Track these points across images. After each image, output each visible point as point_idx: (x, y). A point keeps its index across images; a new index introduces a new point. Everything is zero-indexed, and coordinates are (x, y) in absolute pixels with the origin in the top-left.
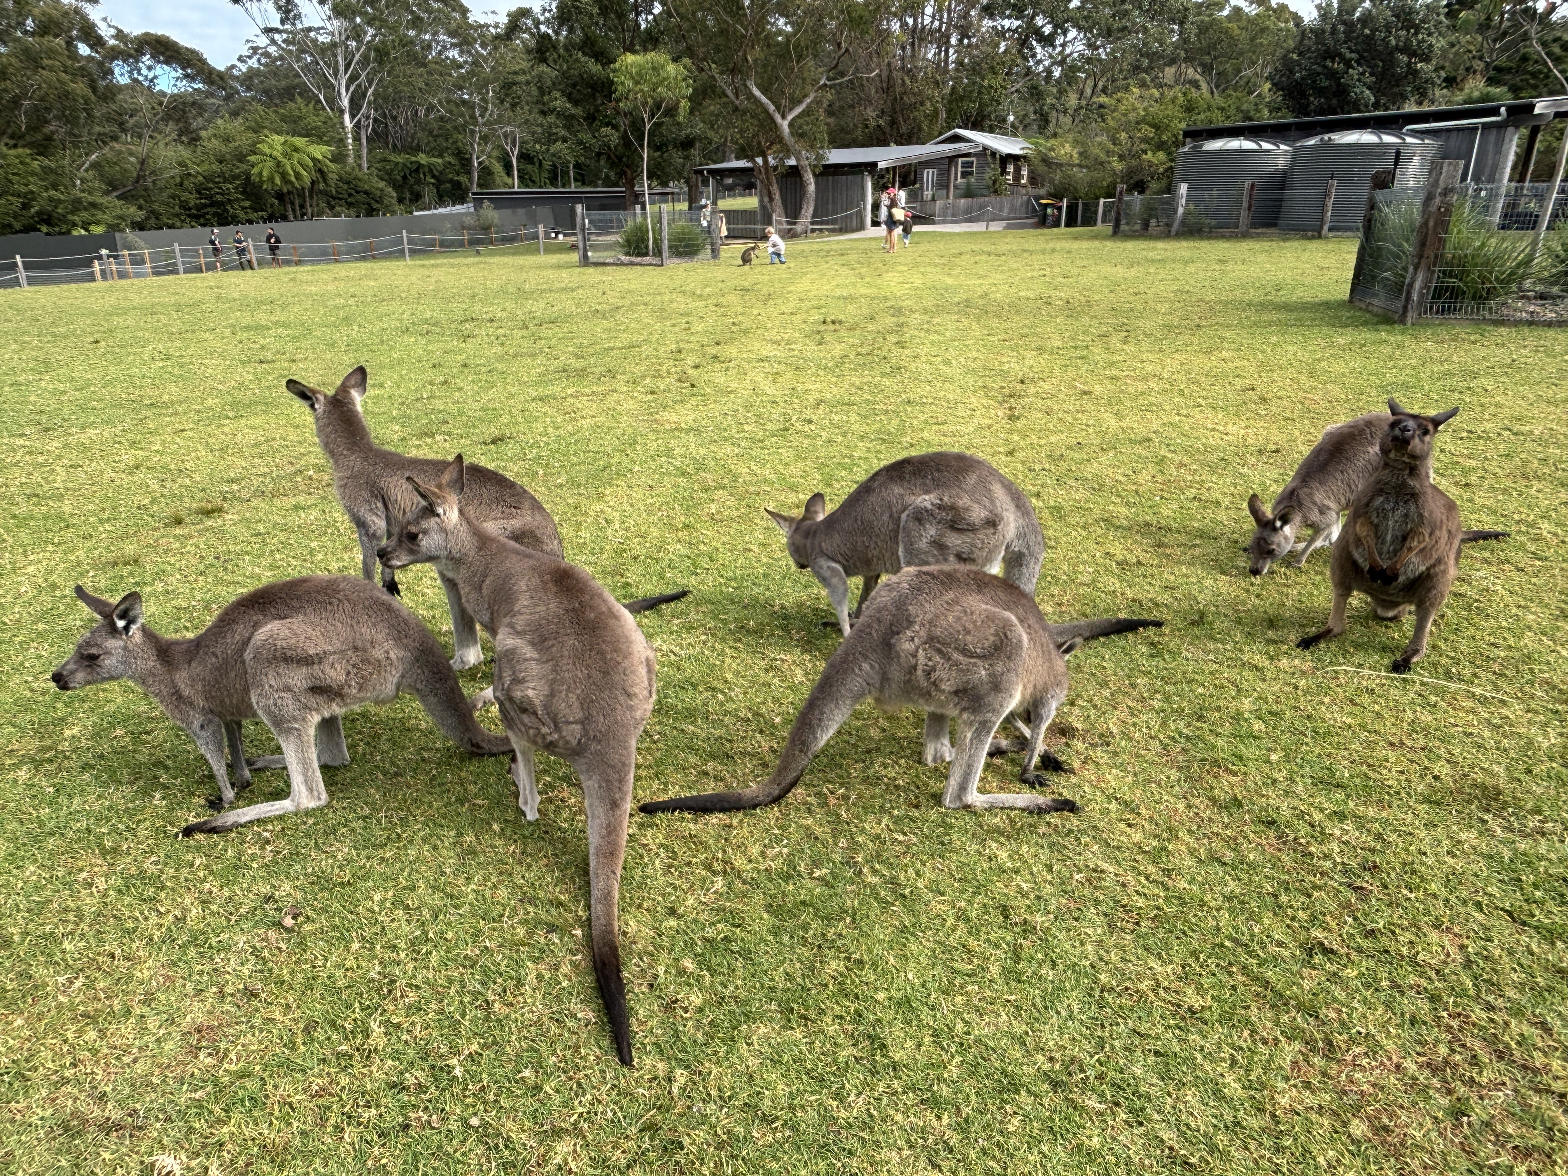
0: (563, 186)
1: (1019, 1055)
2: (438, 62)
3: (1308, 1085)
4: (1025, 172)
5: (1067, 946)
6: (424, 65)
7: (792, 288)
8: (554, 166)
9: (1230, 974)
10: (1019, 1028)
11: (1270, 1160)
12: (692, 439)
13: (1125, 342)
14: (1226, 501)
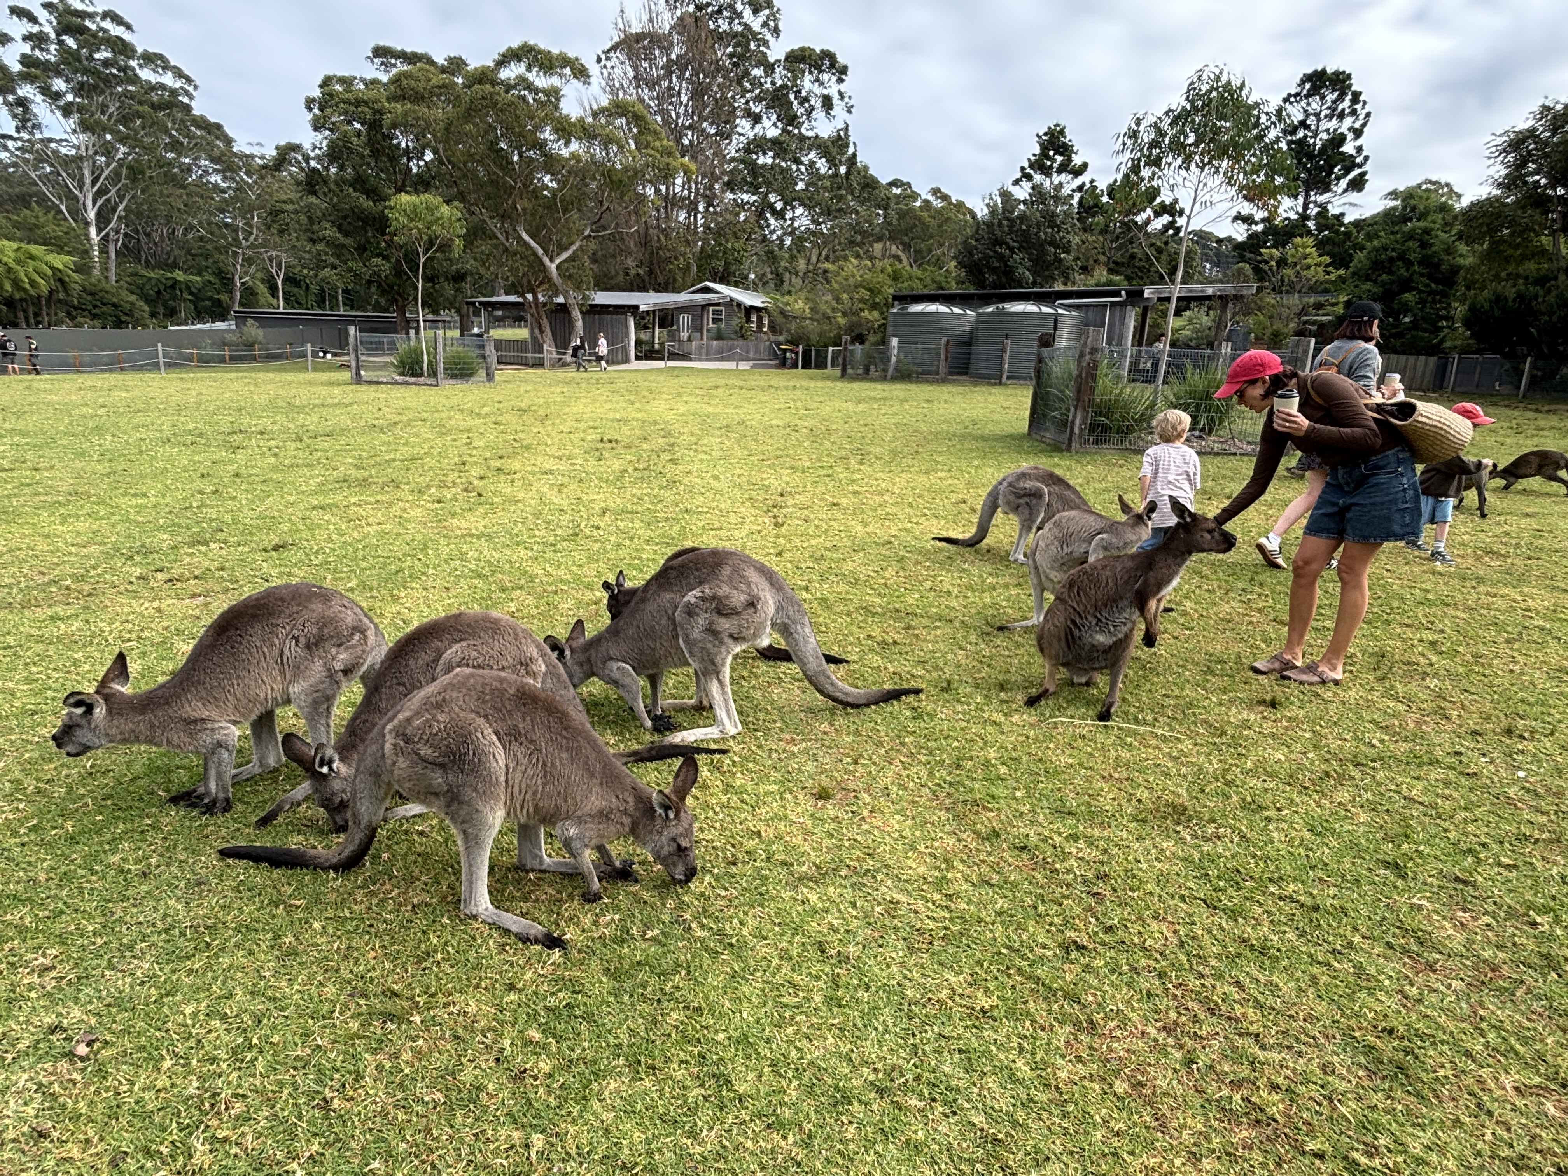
0: (331, 309)
1: (847, 1071)
2: (200, 184)
3: (1079, 1059)
4: (766, 322)
5: (876, 970)
6: (184, 187)
7: (567, 410)
8: (322, 290)
9: (1009, 976)
10: (845, 1048)
11: (1060, 1126)
12: (485, 544)
13: (861, 464)
14: (956, 591)
